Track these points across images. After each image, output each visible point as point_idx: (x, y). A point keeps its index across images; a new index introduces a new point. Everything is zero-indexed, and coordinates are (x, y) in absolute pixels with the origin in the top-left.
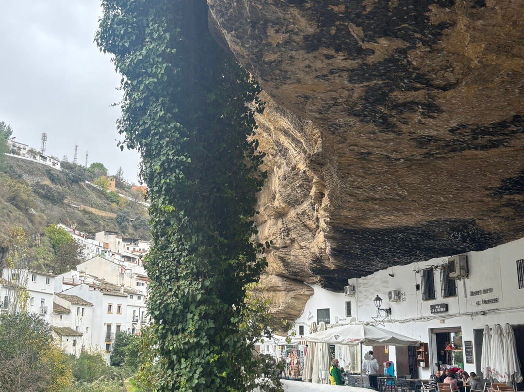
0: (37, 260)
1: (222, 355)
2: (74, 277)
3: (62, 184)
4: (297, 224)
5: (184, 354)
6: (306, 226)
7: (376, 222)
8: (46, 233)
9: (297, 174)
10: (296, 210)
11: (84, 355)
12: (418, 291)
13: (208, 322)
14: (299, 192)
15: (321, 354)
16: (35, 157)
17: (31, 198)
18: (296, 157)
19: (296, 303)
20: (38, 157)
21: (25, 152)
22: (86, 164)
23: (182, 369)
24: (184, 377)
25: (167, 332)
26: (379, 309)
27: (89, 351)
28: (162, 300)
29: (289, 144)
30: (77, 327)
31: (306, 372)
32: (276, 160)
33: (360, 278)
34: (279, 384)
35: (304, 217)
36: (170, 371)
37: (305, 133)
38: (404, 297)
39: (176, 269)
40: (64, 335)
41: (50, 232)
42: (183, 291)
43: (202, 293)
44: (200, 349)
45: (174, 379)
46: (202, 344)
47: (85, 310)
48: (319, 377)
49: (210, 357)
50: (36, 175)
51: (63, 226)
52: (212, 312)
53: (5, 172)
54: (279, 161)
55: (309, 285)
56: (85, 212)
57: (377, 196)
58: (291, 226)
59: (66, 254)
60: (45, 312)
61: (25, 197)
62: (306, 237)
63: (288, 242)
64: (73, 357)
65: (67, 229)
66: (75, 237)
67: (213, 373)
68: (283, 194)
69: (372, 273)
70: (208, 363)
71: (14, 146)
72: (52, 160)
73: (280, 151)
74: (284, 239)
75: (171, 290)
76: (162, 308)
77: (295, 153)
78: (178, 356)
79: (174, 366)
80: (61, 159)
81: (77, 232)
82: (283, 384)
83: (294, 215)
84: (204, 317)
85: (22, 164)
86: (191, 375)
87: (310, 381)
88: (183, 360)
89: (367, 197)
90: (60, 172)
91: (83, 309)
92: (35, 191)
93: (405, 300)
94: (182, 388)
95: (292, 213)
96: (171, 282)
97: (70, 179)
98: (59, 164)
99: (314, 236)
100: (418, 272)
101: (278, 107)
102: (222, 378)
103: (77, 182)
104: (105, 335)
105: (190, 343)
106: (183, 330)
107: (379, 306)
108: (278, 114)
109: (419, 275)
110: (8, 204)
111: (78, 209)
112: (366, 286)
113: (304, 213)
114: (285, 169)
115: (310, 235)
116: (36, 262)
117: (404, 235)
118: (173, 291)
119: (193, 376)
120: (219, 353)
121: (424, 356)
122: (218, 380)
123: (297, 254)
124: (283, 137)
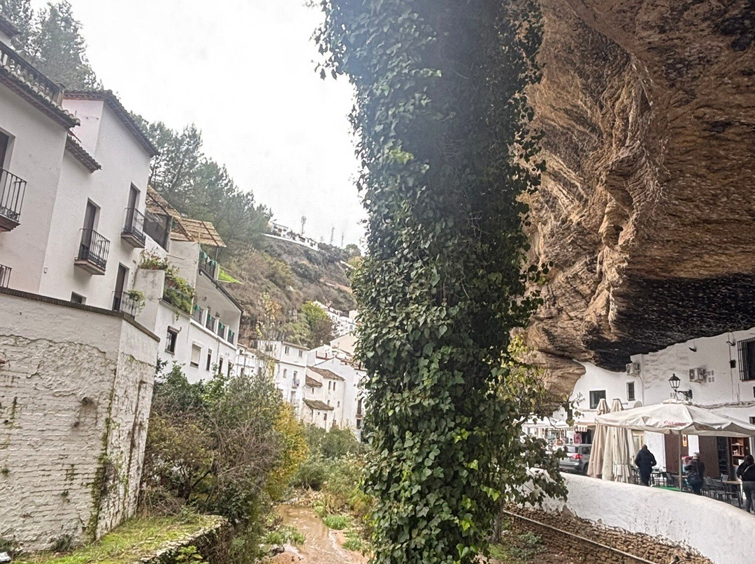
0: (293, 335)
1: (475, 433)
2: (327, 352)
3: (319, 264)
4: (566, 291)
5: (411, 425)
6: (577, 292)
7: (696, 266)
8: (302, 310)
9: (568, 228)
10: (565, 273)
11: (335, 430)
12: (733, 369)
13: (453, 375)
14: (570, 250)
15: (616, 443)
16: (294, 239)
17: (289, 275)
18: (567, 206)
19: (563, 383)
20: (297, 238)
21: (285, 233)
22: (342, 245)
23: (405, 449)
24: (409, 463)
25: (385, 387)
26: (676, 391)
27: (340, 426)
28: (380, 332)
29: (559, 192)
30: (329, 401)
31: (594, 465)
32: (541, 215)
33: (647, 353)
34: (559, 479)
35: (576, 280)
36: (386, 452)
37: (583, 172)
38: (711, 376)
39: (403, 287)
40: (316, 409)
41: (307, 309)
42: (416, 319)
43: (448, 325)
44: (438, 418)
45: (392, 465)
46: (442, 410)
47: (336, 385)
48: (612, 473)
49: (454, 434)
50: (295, 255)
51: (319, 304)
52: (461, 358)
53: (266, 251)
54: (545, 215)
55: (580, 363)
56: (340, 291)
57: (715, 216)
58: (558, 293)
59: (321, 330)
60: (298, 385)
61: (283, 274)
62: (577, 305)
63: (555, 312)
64: (323, 431)
65: (322, 306)
66: (330, 314)
67: (457, 460)
68: (550, 255)
69: (664, 347)
70: (450, 442)
71: (275, 228)
72: (310, 241)
73: (547, 202)
74: (549, 308)
75: (394, 319)
76: (379, 346)
77: (566, 201)
78: (400, 428)
79: (394, 444)
80: (319, 242)
81: (332, 309)
82: (565, 479)
83: (563, 279)
84: (448, 366)
85: (282, 244)
86: (420, 460)
87: (600, 476)
88: (408, 435)
89: (698, 218)
90: (318, 252)
91: (335, 383)
92: (293, 269)
93: (713, 381)
94: (405, 481)
95: (561, 277)
96: (394, 307)
97: (326, 259)
98: (317, 245)
99: (587, 305)
100: (734, 345)
101: (548, 142)
102: (471, 471)
103: (333, 262)
104: (356, 411)
105: (423, 407)
106: (412, 386)
107: (677, 387)
108: (548, 152)
109: (735, 349)
110: (267, 280)
111: (333, 288)
112: (656, 363)
113: (575, 276)
114: (552, 223)
115: (583, 303)
116: (292, 337)
117: (729, 290)
118: (398, 320)
119: (423, 462)
120: (469, 429)
121: (743, 452)
122: (465, 473)
123: (566, 326)
124: (553, 182)
